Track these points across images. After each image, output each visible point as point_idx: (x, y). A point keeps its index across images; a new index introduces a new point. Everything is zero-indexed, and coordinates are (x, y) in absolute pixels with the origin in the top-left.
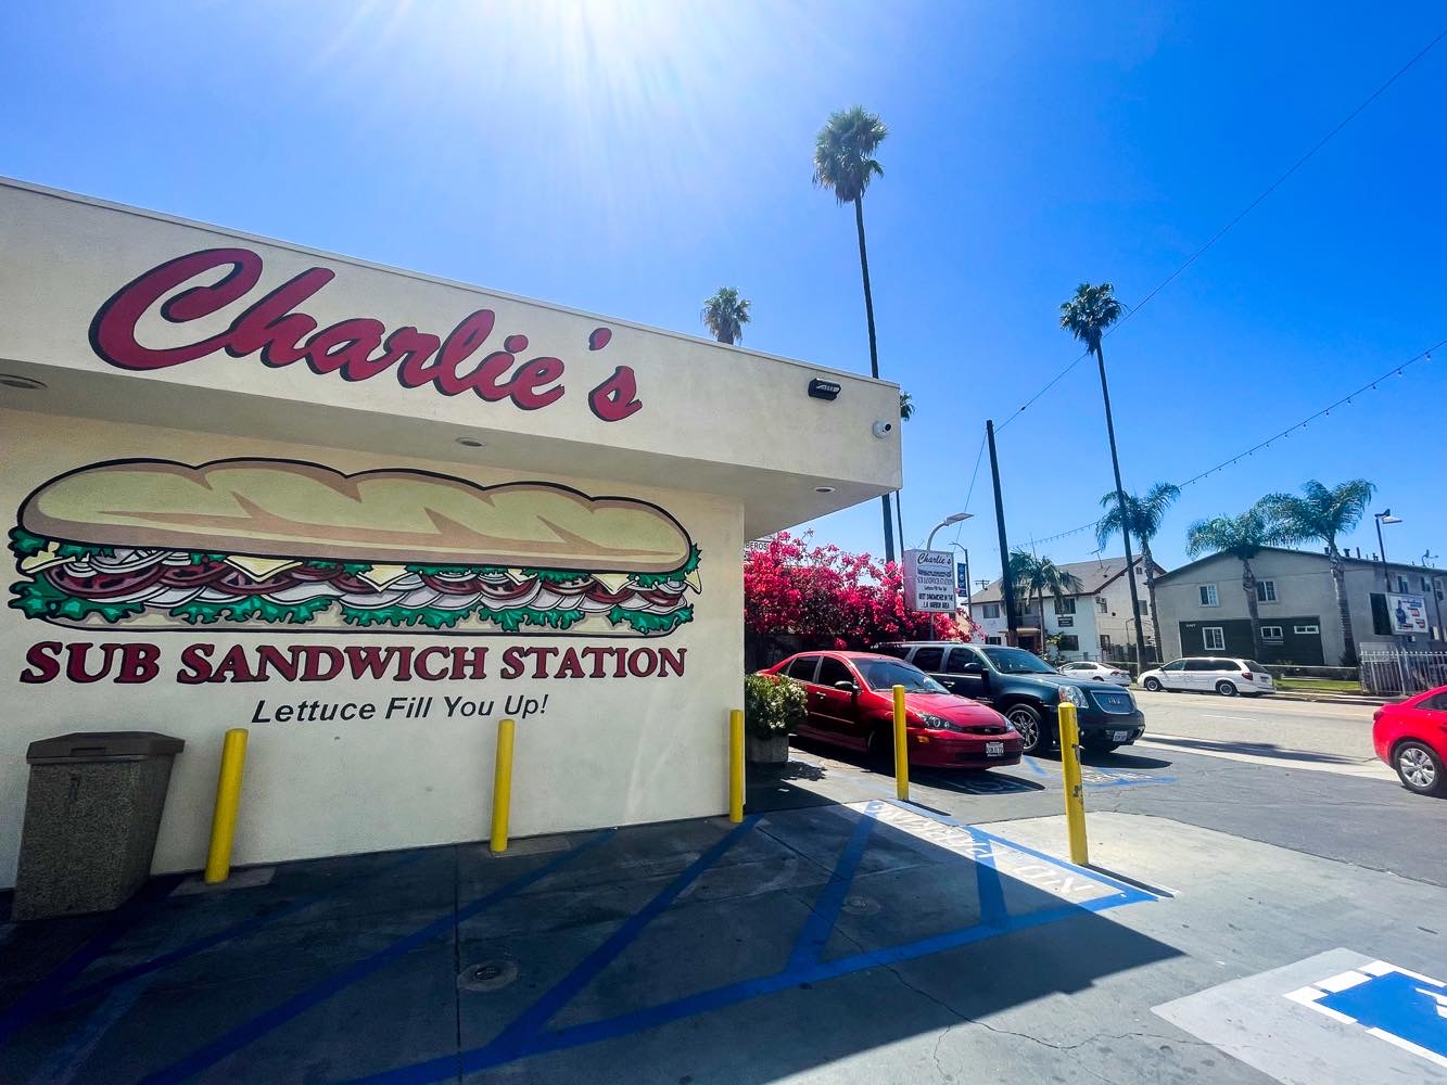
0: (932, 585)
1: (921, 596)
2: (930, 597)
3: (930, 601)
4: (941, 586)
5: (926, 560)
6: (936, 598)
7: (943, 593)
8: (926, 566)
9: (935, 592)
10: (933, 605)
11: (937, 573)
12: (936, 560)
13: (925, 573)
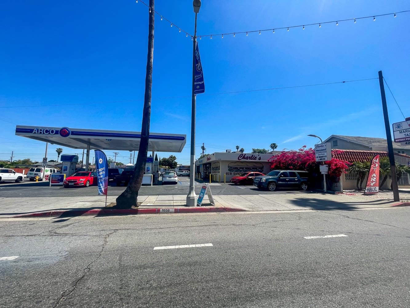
0: (320, 154)
1: (317, 157)
2: (320, 157)
3: (319, 158)
4: (323, 153)
5: (318, 147)
6: (321, 157)
7: (323, 155)
8: (318, 149)
9: (321, 156)
10: (320, 159)
11: (322, 150)
12: (321, 146)
13: (318, 151)
